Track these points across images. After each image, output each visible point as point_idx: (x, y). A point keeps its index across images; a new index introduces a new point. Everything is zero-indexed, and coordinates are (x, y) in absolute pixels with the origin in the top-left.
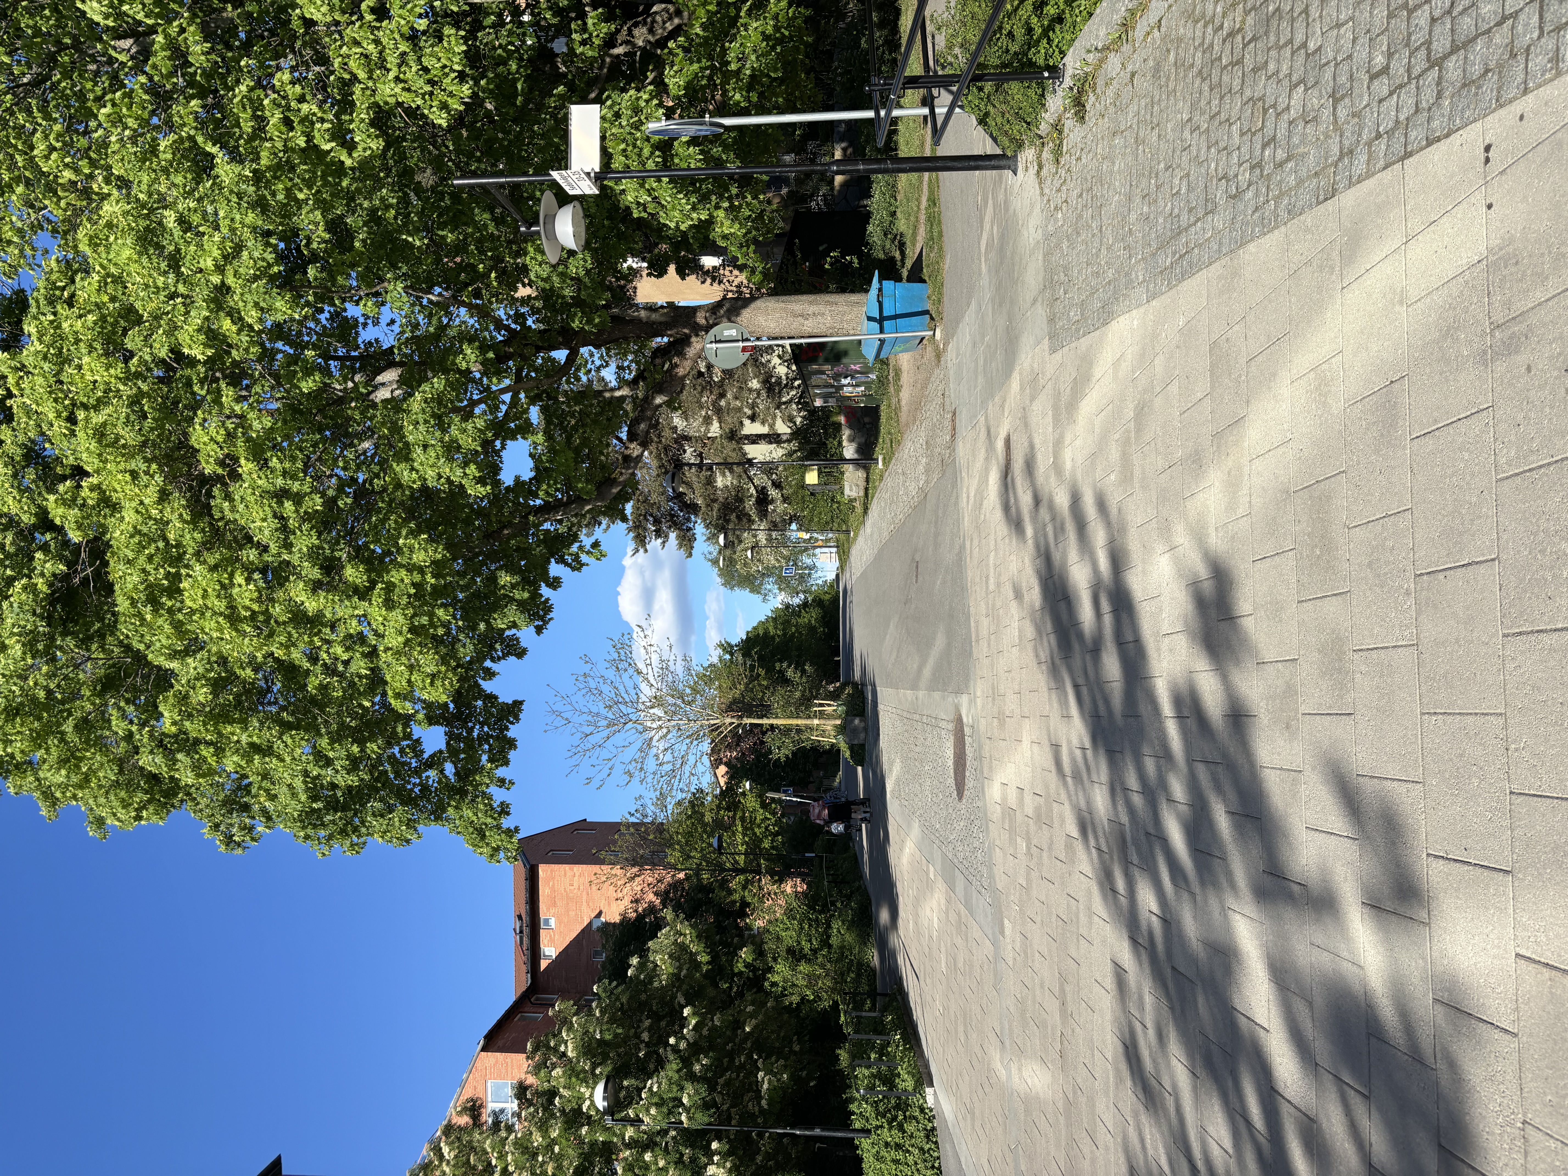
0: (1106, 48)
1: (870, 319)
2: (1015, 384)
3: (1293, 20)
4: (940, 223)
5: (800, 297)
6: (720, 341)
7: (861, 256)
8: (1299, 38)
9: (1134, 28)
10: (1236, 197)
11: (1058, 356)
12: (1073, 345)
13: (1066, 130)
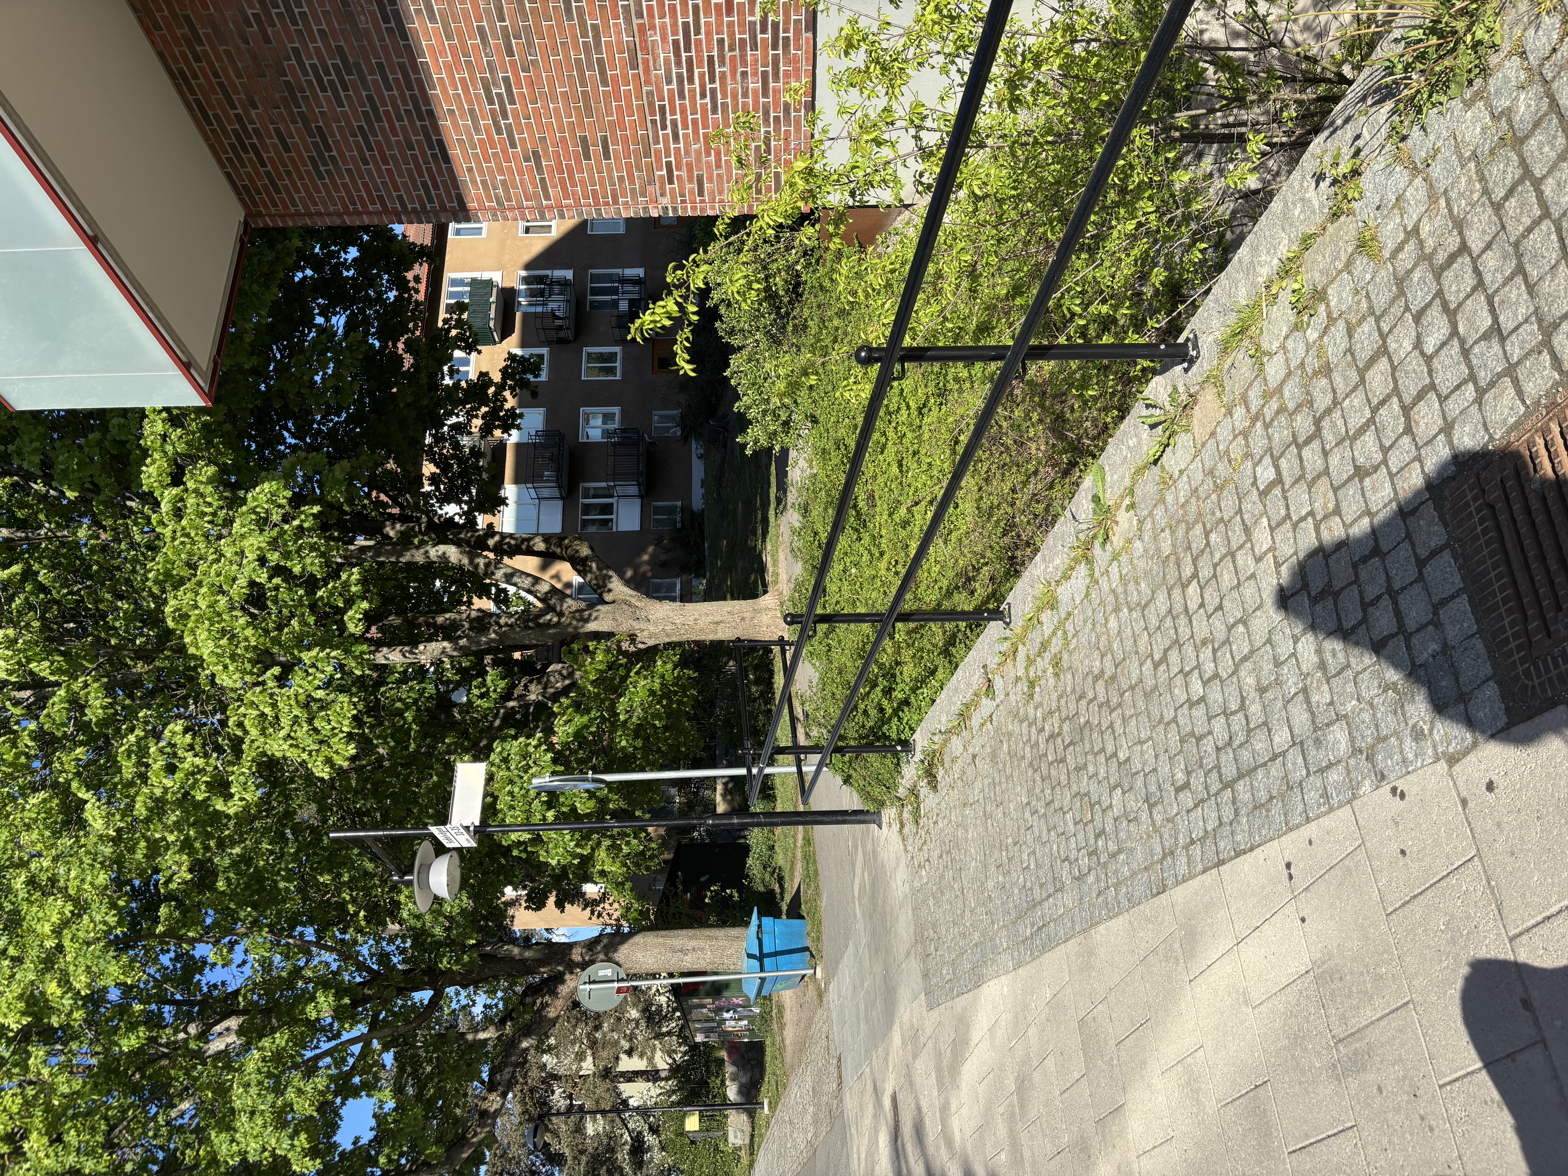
0: (948, 731)
1: (750, 956)
2: (896, 1038)
3: (1102, 733)
4: (815, 862)
5: (680, 932)
6: (594, 982)
7: (741, 889)
8: (1110, 749)
9: (970, 719)
10: (1080, 878)
11: (935, 1013)
12: (949, 1004)
13: (922, 796)
